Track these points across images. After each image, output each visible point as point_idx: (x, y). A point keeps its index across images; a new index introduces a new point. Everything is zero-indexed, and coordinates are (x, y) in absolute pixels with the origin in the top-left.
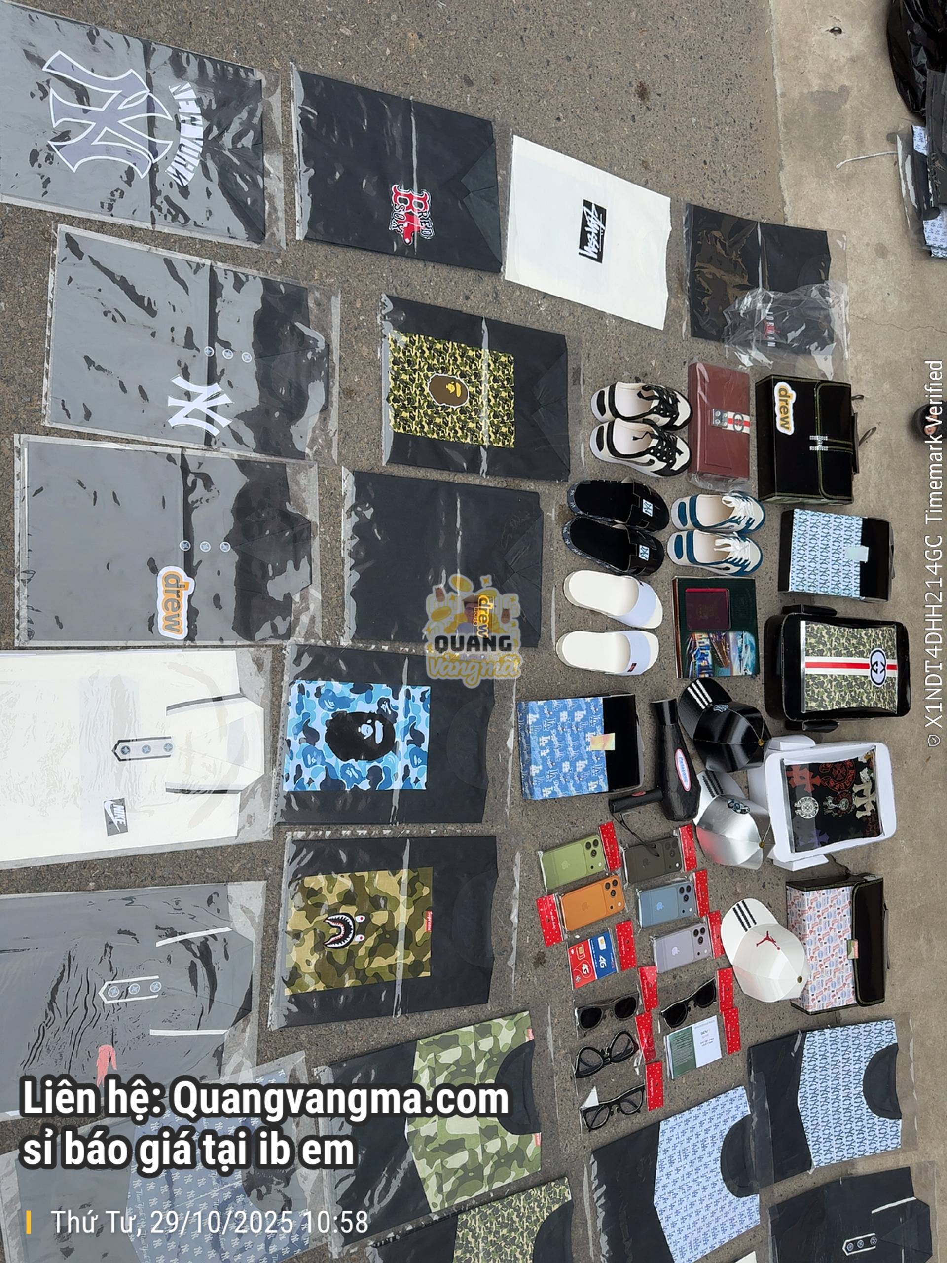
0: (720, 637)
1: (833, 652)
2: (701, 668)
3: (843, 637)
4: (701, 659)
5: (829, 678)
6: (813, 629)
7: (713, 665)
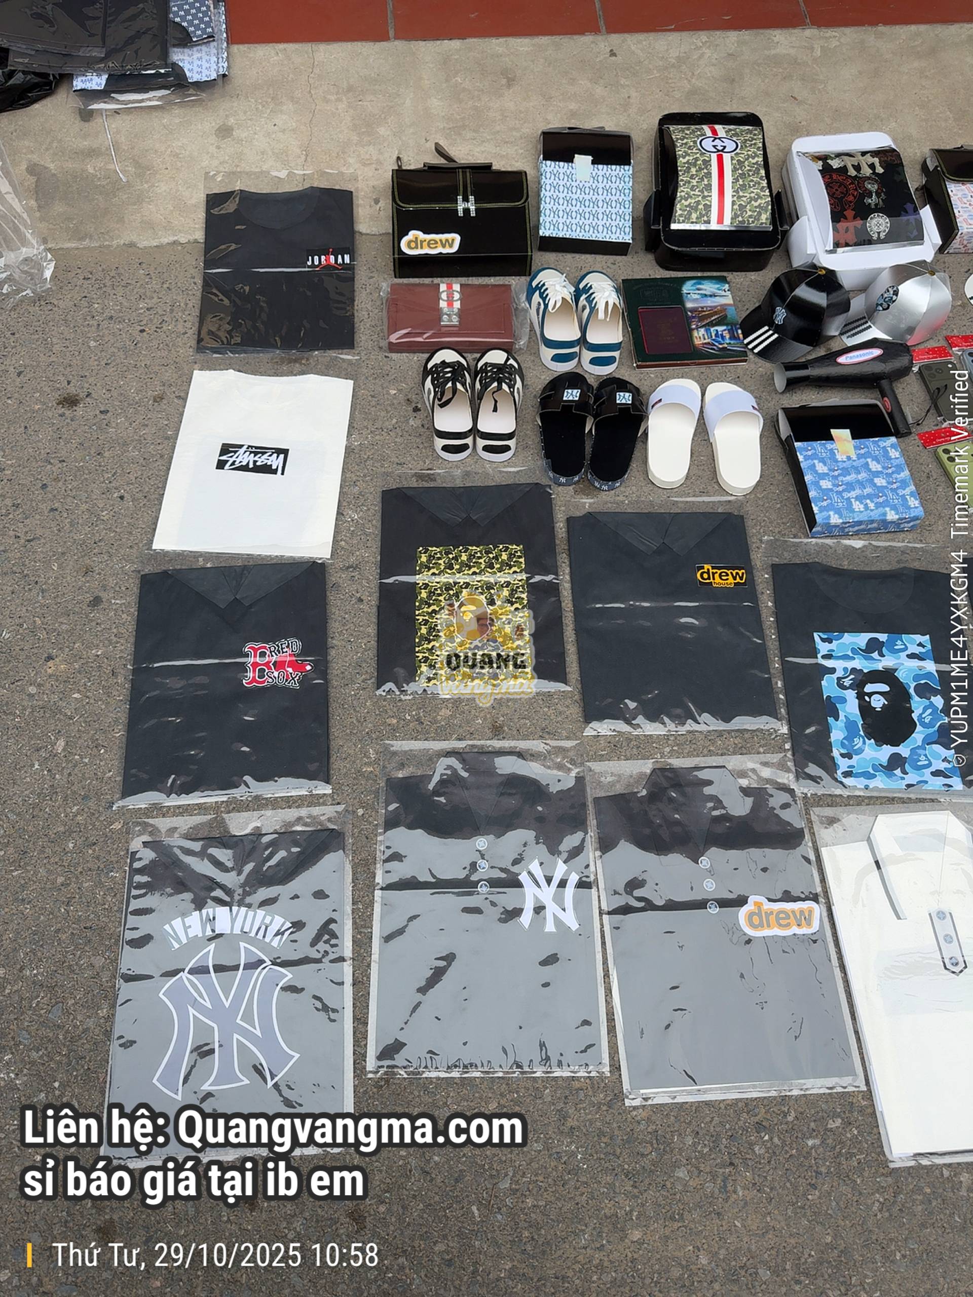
0: (694, 317)
1: (706, 193)
2: (733, 337)
3: (689, 182)
4: (723, 337)
5: (735, 198)
6: (681, 215)
7: (727, 325)
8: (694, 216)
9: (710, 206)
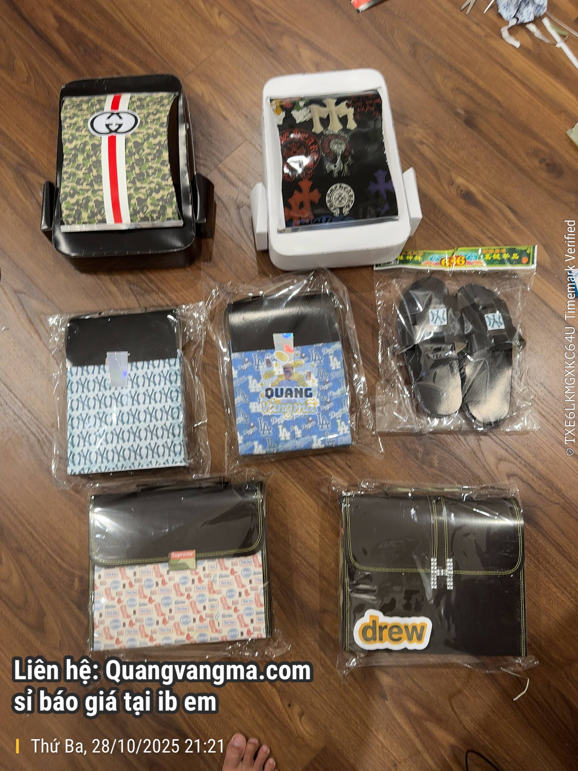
1: (96, 187)
3: (74, 175)
5: (132, 191)
6: (69, 216)
8: (85, 215)
9: (102, 202)
